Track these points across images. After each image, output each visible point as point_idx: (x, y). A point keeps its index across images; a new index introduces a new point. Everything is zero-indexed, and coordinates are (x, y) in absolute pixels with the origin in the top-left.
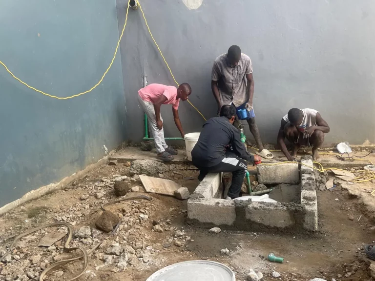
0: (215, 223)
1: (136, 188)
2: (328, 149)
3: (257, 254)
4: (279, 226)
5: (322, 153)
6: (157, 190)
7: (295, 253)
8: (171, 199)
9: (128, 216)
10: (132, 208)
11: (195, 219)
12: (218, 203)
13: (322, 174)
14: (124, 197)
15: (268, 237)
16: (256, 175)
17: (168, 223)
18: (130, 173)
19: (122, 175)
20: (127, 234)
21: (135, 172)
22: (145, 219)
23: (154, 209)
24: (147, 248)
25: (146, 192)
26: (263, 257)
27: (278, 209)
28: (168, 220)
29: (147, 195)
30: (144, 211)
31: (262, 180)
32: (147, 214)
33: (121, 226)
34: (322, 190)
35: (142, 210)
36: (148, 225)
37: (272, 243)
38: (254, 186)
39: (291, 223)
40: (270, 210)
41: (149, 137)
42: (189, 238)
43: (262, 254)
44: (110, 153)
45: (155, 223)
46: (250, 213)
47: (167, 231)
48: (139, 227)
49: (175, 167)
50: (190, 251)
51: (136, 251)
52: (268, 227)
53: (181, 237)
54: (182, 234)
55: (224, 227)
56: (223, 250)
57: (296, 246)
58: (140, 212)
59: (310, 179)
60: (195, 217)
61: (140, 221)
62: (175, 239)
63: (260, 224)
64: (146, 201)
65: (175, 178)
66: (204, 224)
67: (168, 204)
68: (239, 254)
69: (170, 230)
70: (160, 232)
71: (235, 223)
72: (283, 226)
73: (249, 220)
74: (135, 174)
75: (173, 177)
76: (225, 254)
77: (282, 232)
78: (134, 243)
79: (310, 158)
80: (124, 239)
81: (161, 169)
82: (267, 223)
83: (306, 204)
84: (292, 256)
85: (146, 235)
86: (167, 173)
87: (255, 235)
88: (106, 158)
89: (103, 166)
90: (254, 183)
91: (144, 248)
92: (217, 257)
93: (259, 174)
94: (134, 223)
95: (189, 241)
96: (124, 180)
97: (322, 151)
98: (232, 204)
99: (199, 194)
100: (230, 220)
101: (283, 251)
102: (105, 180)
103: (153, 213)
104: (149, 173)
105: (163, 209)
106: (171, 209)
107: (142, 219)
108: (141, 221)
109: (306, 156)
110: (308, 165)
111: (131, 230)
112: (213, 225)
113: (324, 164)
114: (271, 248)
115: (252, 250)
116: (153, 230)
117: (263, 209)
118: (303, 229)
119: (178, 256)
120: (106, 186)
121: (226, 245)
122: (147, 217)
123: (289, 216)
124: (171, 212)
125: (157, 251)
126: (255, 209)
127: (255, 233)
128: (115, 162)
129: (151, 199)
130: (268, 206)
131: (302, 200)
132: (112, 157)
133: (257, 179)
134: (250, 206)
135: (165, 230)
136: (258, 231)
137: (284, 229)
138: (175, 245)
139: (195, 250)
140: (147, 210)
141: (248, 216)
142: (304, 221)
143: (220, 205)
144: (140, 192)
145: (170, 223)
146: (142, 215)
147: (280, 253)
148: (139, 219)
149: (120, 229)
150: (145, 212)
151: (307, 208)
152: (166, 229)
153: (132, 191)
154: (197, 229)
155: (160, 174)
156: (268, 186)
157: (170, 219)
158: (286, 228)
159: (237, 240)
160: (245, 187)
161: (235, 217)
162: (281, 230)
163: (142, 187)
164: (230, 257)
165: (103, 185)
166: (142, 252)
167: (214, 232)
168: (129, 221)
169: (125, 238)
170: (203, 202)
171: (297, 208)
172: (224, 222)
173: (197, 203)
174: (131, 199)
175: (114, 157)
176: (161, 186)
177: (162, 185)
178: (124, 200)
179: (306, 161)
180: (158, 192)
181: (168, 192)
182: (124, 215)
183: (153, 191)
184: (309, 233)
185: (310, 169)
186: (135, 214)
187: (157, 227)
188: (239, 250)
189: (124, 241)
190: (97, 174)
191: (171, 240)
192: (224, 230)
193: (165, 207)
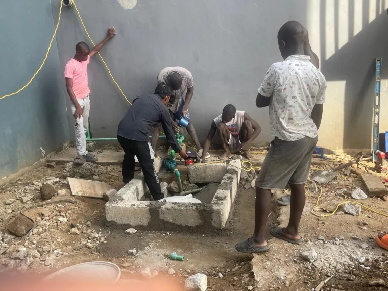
0: (132, 224)
1: (62, 192)
2: (262, 148)
3: (162, 252)
4: (190, 225)
5: (256, 152)
6: (84, 193)
7: (197, 251)
8: (98, 201)
9: (46, 220)
10: (53, 212)
11: (112, 221)
12: (134, 205)
13: (250, 172)
14: (49, 200)
15: (179, 236)
16: (188, 175)
17: (88, 226)
18: (63, 176)
19: (56, 178)
20: (39, 238)
21: (68, 174)
22: (64, 223)
23: (76, 212)
24: (55, 251)
25: (71, 195)
26: (167, 256)
27: (188, 209)
28: (89, 223)
29: (72, 199)
30: (64, 215)
31: (192, 180)
32: (67, 217)
33: (35, 231)
34: (247, 188)
35: (62, 214)
36: (64, 228)
37: (181, 242)
38: (185, 185)
39: (200, 222)
40: (181, 210)
41: (91, 138)
42: (102, 240)
43: (167, 252)
44: (48, 156)
45: (72, 226)
46: (164, 214)
47: (84, 233)
48: (54, 230)
49: (113, 169)
50: (99, 252)
51: (41, 255)
52: (180, 226)
53: (96, 239)
54: (97, 236)
55: (139, 228)
56: (131, 250)
57: (201, 244)
58: (60, 215)
59: (230, 179)
60: (113, 219)
61: (57, 225)
62: (89, 241)
63: (173, 224)
64: (70, 204)
65: (111, 180)
66: (122, 225)
67: (94, 207)
68: (145, 254)
69: (87, 232)
70: (77, 234)
71: (149, 223)
72: (194, 225)
73: (163, 220)
74: (68, 176)
75: (110, 178)
76: (132, 253)
77: (192, 230)
78: (42, 246)
79: (238, 158)
80: (34, 244)
81: (97, 171)
82: (179, 223)
83: (215, 203)
84: (194, 253)
85: (59, 238)
86: (103, 175)
87: (167, 235)
88: (43, 160)
89: (39, 169)
90: (185, 183)
91: (51, 251)
92: (123, 257)
93: (190, 174)
94: (50, 227)
95: (103, 242)
96: (56, 183)
97: (257, 150)
98: (147, 205)
99: (119, 196)
100: (145, 221)
101: (188, 249)
102: (35, 183)
103: (74, 216)
104: (83, 175)
105: (86, 212)
106: (96, 211)
107: (61, 223)
108: (59, 224)
109: (236, 156)
110: (234, 164)
111: (45, 234)
112: (129, 226)
113: (254, 163)
114: (177, 247)
115: (159, 250)
116: (69, 233)
117: (175, 209)
118: (211, 227)
119: (83, 258)
120: (36, 189)
121: (135, 246)
122: (65, 220)
123: (198, 215)
124: (95, 215)
125: (65, 253)
126: (168, 209)
127: (168, 233)
128: (52, 164)
129: (76, 202)
130: (180, 206)
131: (213, 199)
132: (50, 159)
133: (188, 180)
134: (163, 207)
135: (82, 233)
136: (171, 231)
137: (195, 227)
138: (86, 247)
139: (104, 251)
140: (69, 213)
141: (161, 216)
142: (212, 220)
143: (136, 207)
144: (66, 195)
145: (90, 225)
146: (61, 219)
147: (184, 251)
148: (57, 223)
149: (34, 233)
150: (66, 215)
151: (215, 207)
152: (84, 232)
153: (58, 194)
154: (114, 230)
155: (94, 176)
156: (199, 185)
157: (91, 222)
158: (197, 227)
159: (149, 240)
160: (177, 187)
161: (149, 218)
162: (192, 229)
163: (69, 191)
164: (136, 257)
165: (33, 188)
166: (47, 255)
167: (129, 233)
168: (45, 225)
169: (35, 242)
170: (121, 204)
171: (205, 208)
172: (140, 224)
173: (114, 205)
174: (56, 202)
175: (53, 159)
176: (90, 188)
177: (92, 188)
178: (47, 204)
179: (234, 161)
180: (86, 195)
181: (96, 194)
182: (42, 219)
183: (80, 194)
184: (216, 231)
185: (235, 168)
186: (54, 217)
187: (74, 230)
188: (147, 249)
189: (33, 245)
190: (31, 177)
191: (84, 243)
192: (139, 230)
193: (90, 210)
